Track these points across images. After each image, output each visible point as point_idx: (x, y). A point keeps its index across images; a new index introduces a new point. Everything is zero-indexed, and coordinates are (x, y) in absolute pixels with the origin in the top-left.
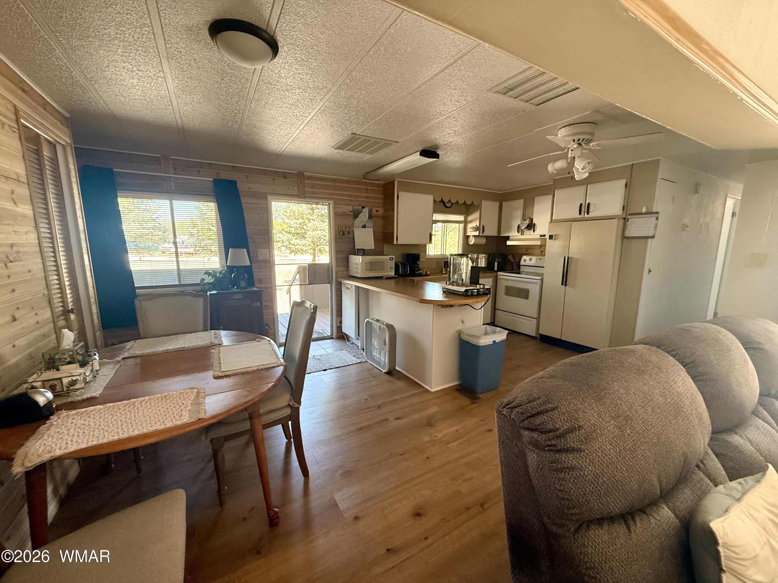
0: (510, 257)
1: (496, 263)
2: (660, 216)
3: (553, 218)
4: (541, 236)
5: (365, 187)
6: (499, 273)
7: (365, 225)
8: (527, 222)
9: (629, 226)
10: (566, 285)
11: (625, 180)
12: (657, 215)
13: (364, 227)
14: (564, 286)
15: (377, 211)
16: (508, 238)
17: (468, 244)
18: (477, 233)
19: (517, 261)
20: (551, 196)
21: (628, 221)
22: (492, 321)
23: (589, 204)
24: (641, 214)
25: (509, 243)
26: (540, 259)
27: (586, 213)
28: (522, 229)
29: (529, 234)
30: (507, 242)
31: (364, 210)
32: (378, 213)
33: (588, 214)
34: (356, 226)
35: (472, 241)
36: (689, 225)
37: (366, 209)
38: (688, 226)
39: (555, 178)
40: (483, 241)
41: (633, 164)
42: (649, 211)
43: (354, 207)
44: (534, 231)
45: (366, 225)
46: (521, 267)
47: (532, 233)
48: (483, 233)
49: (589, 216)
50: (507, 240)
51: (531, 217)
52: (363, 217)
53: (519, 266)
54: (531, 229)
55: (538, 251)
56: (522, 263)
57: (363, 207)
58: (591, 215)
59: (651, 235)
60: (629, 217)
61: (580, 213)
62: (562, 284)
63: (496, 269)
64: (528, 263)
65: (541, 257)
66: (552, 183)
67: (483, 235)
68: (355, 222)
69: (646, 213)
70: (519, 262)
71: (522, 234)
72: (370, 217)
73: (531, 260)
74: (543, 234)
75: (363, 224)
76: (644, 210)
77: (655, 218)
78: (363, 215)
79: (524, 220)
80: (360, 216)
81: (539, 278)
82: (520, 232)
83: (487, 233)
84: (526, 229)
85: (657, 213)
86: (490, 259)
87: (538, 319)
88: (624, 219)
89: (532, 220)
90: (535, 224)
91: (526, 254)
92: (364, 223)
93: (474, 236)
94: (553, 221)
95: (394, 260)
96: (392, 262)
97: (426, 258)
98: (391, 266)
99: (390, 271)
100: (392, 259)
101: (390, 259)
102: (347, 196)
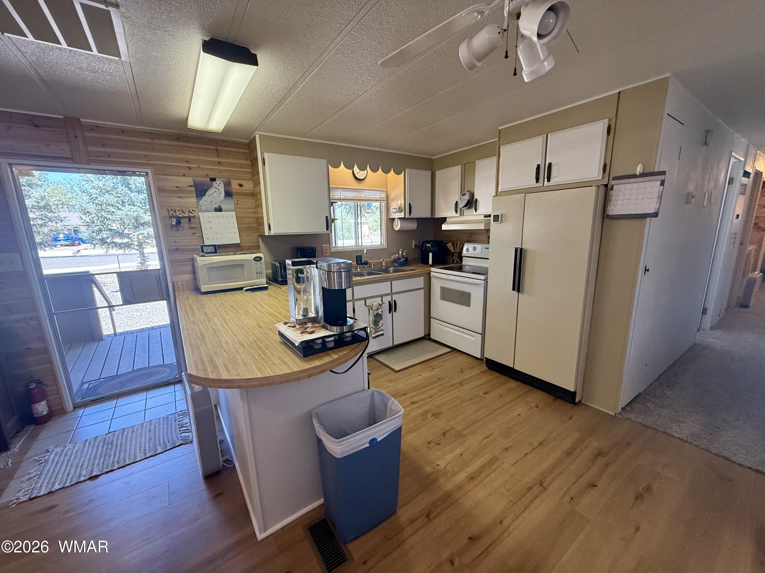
0: (449, 245)
1: (431, 255)
2: (667, 178)
3: (499, 190)
4: (486, 216)
5: (213, 147)
6: (433, 269)
7: (220, 207)
8: (467, 197)
9: (613, 198)
10: (519, 291)
11: (606, 121)
12: (662, 177)
13: (219, 210)
14: (515, 293)
15: (241, 185)
16: (444, 220)
17: (394, 230)
18: (402, 215)
19: (457, 250)
20: (495, 159)
21: (612, 189)
22: (427, 333)
23: (550, 165)
24: (634, 176)
25: (445, 227)
26: (486, 248)
27: (546, 180)
28: (461, 207)
29: (470, 215)
30: (443, 225)
31: (214, 184)
32: (243, 188)
33: (549, 180)
34: (203, 208)
35: (398, 226)
36: (694, 194)
37: (218, 182)
38: (693, 197)
39: (500, 128)
40: (413, 226)
41: (619, 92)
42: (648, 171)
43: (194, 178)
44: (476, 210)
45: (223, 207)
46: (464, 258)
47: (474, 213)
48: (410, 215)
49: (549, 184)
50: (443, 224)
51: (472, 191)
52: (214, 195)
53: (461, 258)
54: (472, 208)
55: (484, 237)
56: (464, 252)
57: (213, 180)
58: (554, 181)
59: (652, 211)
60: (613, 182)
61: (537, 180)
62: (514, 289)
63: (430, 262)
64: (471, 252)
65: (487, 246)
66: (496, 139)
67: (410, 217)
68: (200, 203)
69: (642, 175)
70: (461, 252)
71: (461, 215)
72: (228, 194)
73: (475, 249)
74: (488, 213)
75: (216, 206)
76: (639, 169)
77: (659, 183)
78: (216, 191)
79: (463, 195)
80: (209, 193)
81: (482, 277)
82: (459, 212)
83: (416, 214)
84: (466, 208)
85: (663, 173)
86: (424, 249)
87: (483, 334)
88: (606, 186)
89: (472, 195)
90: (476, 199)
91: (469, 242)
92: (219, 205)
93: (398, 218)
94: (499, 194)
95: (263, 260)
96: (261, 264)
97: (331, 251)
98: (259, 270)
99: (257, 278)
100: (259, 259)
101: (256, 259)
102: (179, 160)
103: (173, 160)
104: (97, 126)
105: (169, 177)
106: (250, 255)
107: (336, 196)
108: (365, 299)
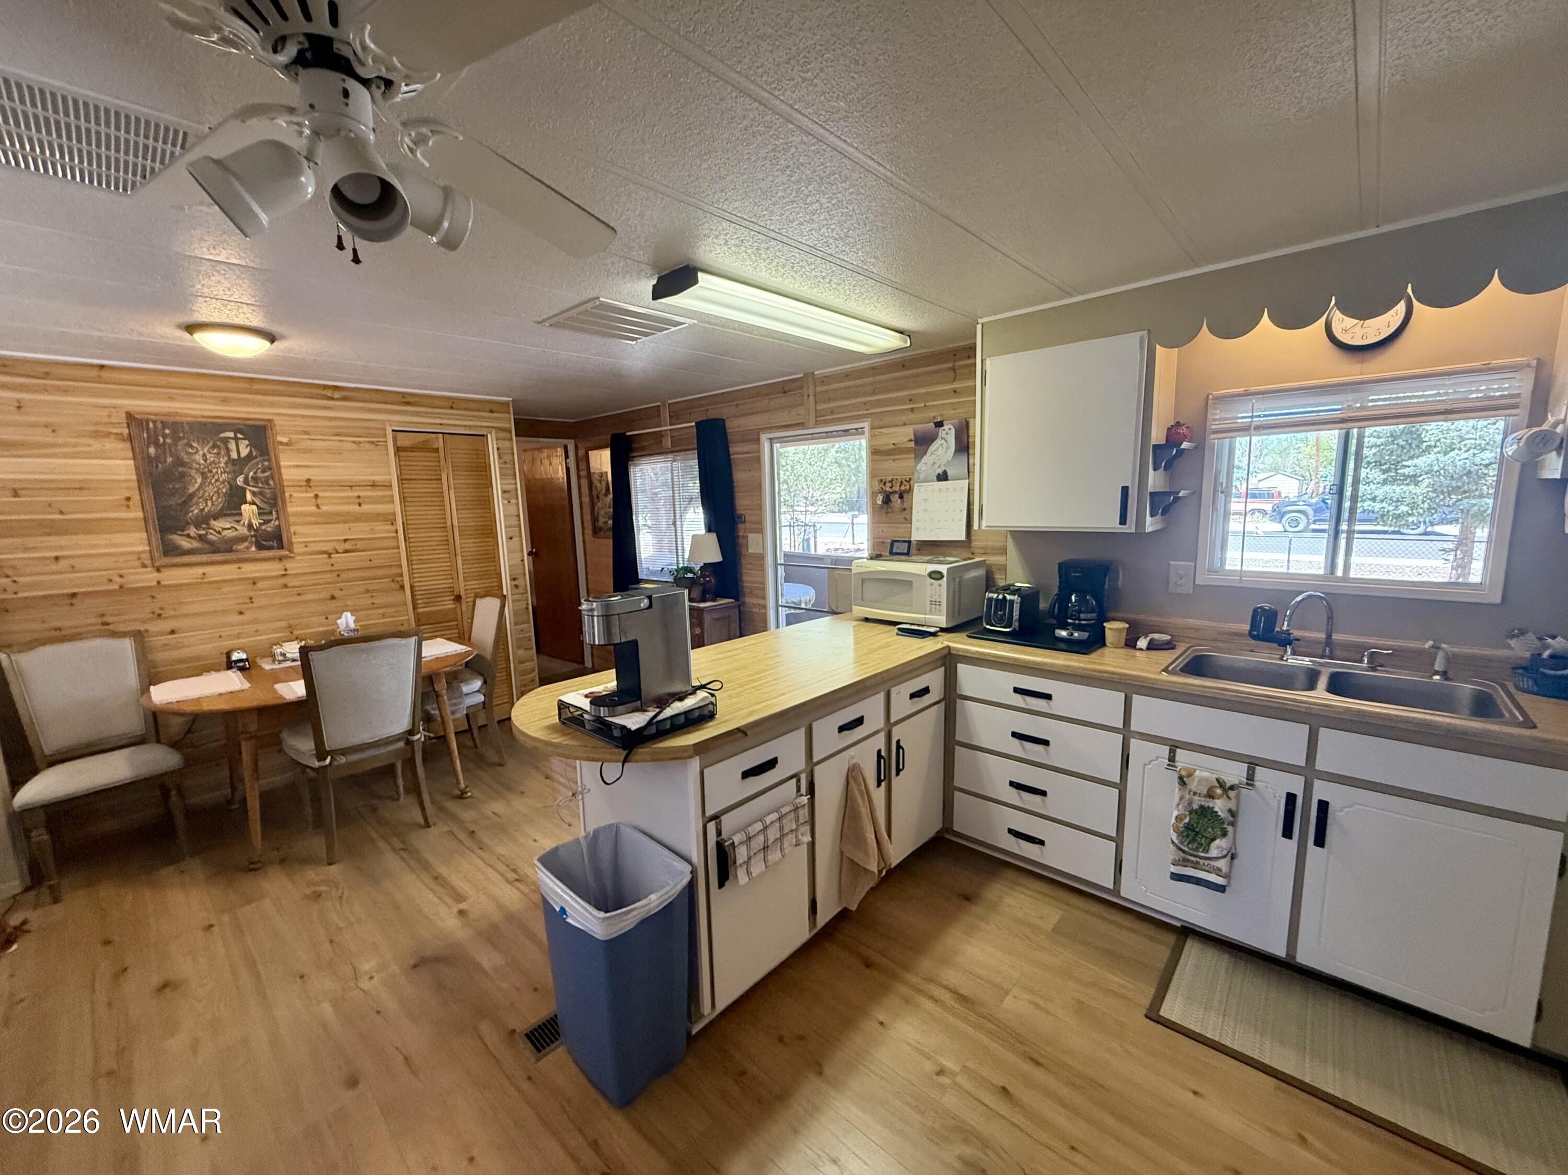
5: (949, 365)
7: (945, 473)
13: (943, 477)
31: (942, 432)
34: (922, 476)
37: (946, 427)
43: (916, 426)
45: (950, 473)
52: (940, 451)
57: (940, 424)
68: (919, 467)
75: (940, 471)
78: (942, 445)
80: (932, 448)
92: (944, 468)
95: (945, 579)
96: (940, 585)
97: (1197, 583)
98: (936, 598)
99: (931, 613)
100: (938, 576)
101: (933, 575)
102: (899, 401)
103: (891, 402)
104: (826, 377)
105: (883, 430)
106: (924, 565)
107: (1239, 421)
108: (1174, 747)
